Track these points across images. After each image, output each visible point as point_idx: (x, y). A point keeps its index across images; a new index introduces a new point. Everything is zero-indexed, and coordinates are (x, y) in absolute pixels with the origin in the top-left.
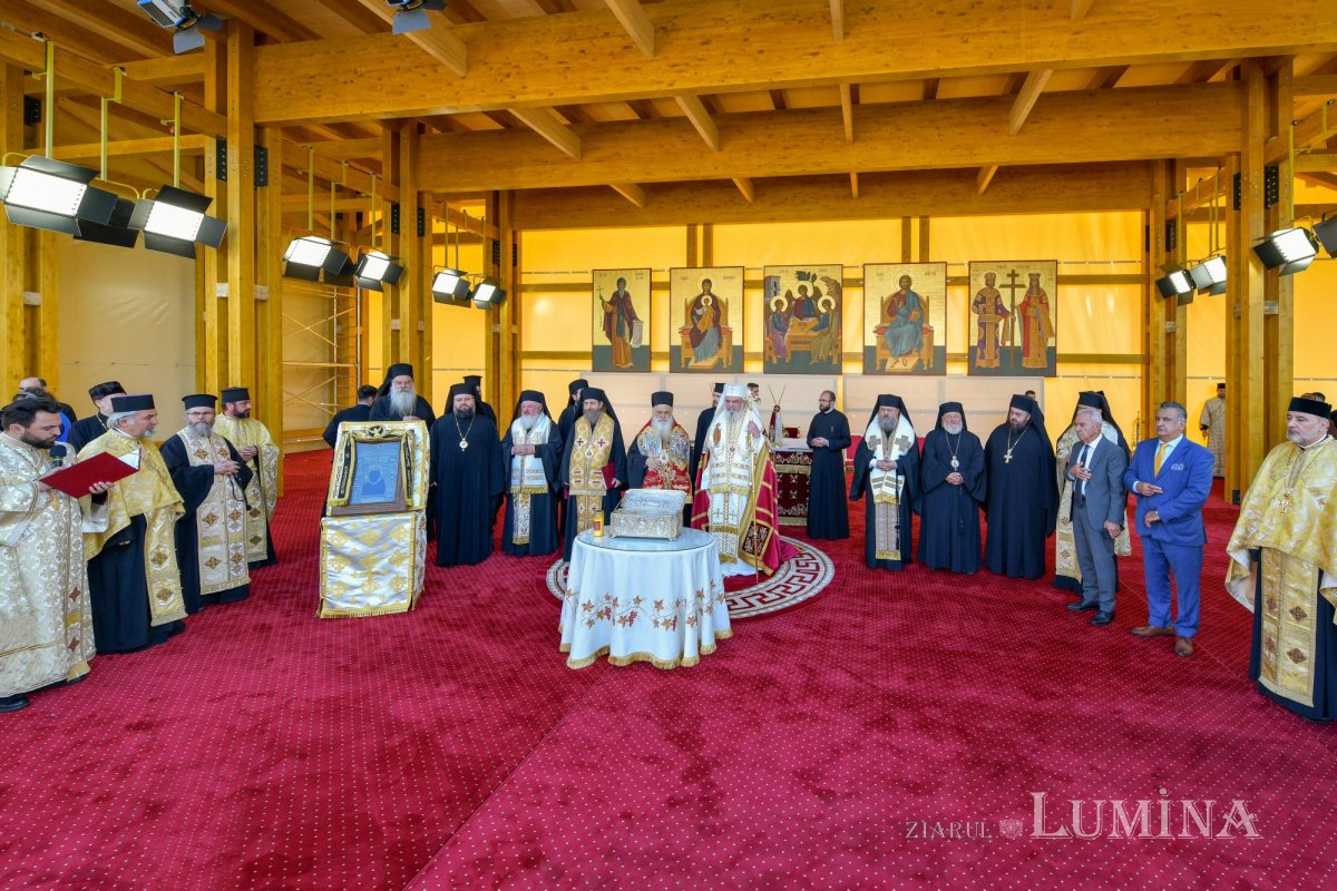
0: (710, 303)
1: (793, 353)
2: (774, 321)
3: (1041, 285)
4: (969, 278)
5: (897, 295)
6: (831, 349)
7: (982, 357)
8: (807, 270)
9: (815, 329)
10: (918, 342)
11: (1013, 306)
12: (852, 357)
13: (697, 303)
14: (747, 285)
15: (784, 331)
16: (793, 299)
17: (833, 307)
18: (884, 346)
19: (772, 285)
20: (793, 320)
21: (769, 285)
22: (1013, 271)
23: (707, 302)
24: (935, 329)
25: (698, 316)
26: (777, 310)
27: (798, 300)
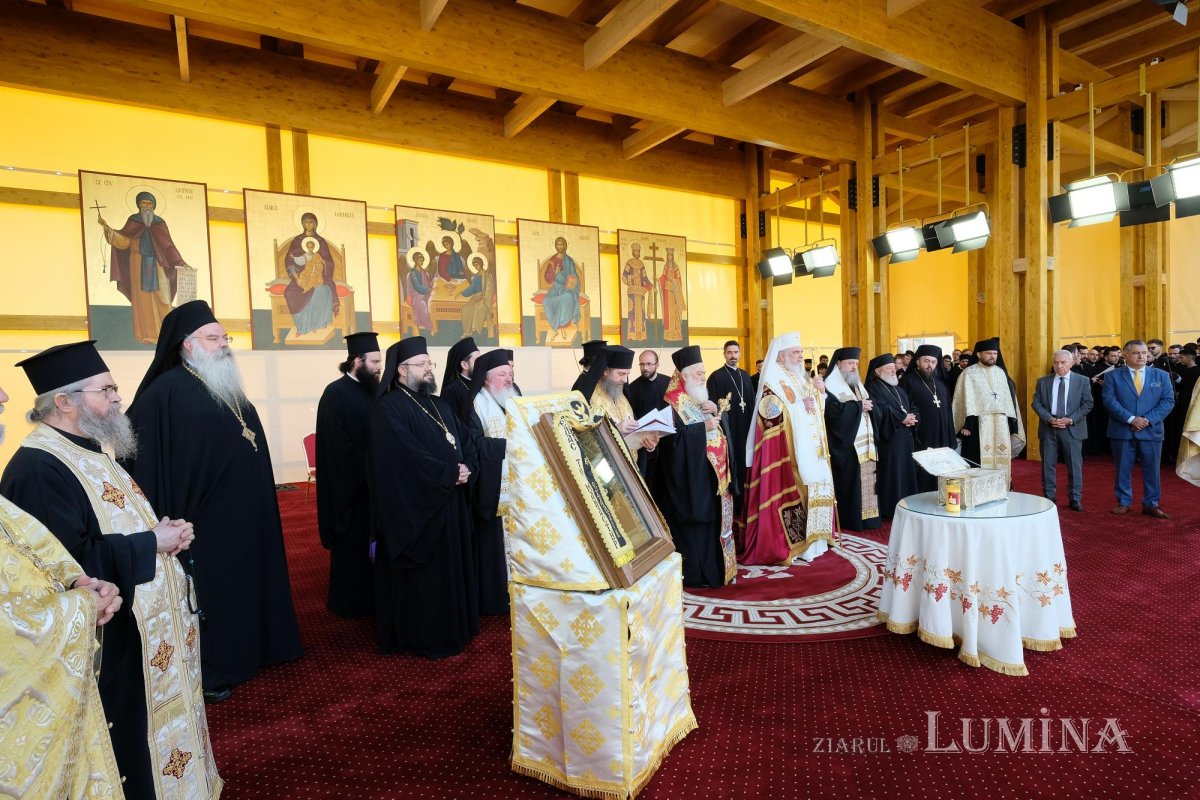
0: (315, 250)
1: (441, 323)
2: (411, 280)
3: (675, 260)
4: (618, 246)
5: (554, 258)
6: (485, 319)
7: (632, 330)
8: (452, 218)
9: (466, 294)
10: (576, 312)
11: (655, 279)
12: (508, 328)
13: (295, 246)
14: (371, 228)
15: (426, 293)
16: (437, 253)
17: (485, 267)
18: (542, 316)
19: (408, 231)
20: (438, 281)
21: (401, 231)
22: (654, 244)
23: (311, 246)
24: (590, 298)
25: (298, 266)
26: (415, 266)
27: (443, 255)
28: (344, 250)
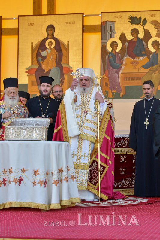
0: (53, 46)
1: (126, 88)
2: (109, 60)
8: (138, 15)
9: (145, 67)
13: (42, 46)
14: (86, 29)
15: (119, 69)
16: (127, 41)
19: (108, 28)
20: (127, 59)
21: (104, 29)
23: (50, 44)
25: (42, 57)
26: (112, 51)
27: (131, 42)
28: (68, 44)
